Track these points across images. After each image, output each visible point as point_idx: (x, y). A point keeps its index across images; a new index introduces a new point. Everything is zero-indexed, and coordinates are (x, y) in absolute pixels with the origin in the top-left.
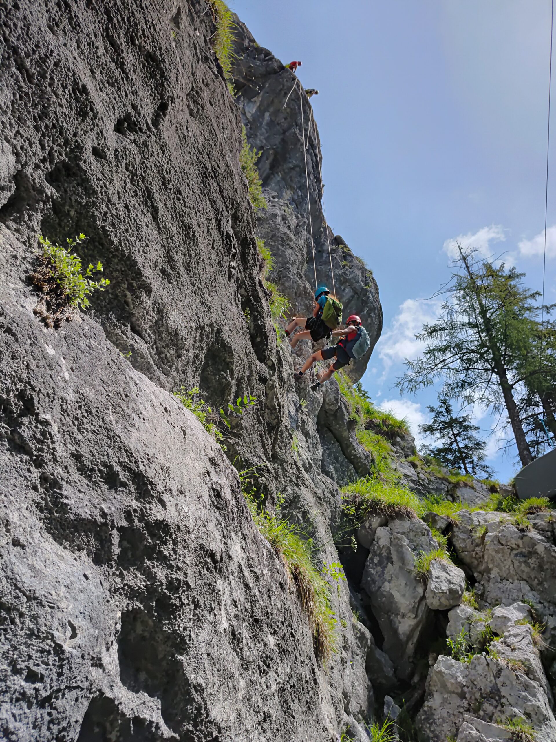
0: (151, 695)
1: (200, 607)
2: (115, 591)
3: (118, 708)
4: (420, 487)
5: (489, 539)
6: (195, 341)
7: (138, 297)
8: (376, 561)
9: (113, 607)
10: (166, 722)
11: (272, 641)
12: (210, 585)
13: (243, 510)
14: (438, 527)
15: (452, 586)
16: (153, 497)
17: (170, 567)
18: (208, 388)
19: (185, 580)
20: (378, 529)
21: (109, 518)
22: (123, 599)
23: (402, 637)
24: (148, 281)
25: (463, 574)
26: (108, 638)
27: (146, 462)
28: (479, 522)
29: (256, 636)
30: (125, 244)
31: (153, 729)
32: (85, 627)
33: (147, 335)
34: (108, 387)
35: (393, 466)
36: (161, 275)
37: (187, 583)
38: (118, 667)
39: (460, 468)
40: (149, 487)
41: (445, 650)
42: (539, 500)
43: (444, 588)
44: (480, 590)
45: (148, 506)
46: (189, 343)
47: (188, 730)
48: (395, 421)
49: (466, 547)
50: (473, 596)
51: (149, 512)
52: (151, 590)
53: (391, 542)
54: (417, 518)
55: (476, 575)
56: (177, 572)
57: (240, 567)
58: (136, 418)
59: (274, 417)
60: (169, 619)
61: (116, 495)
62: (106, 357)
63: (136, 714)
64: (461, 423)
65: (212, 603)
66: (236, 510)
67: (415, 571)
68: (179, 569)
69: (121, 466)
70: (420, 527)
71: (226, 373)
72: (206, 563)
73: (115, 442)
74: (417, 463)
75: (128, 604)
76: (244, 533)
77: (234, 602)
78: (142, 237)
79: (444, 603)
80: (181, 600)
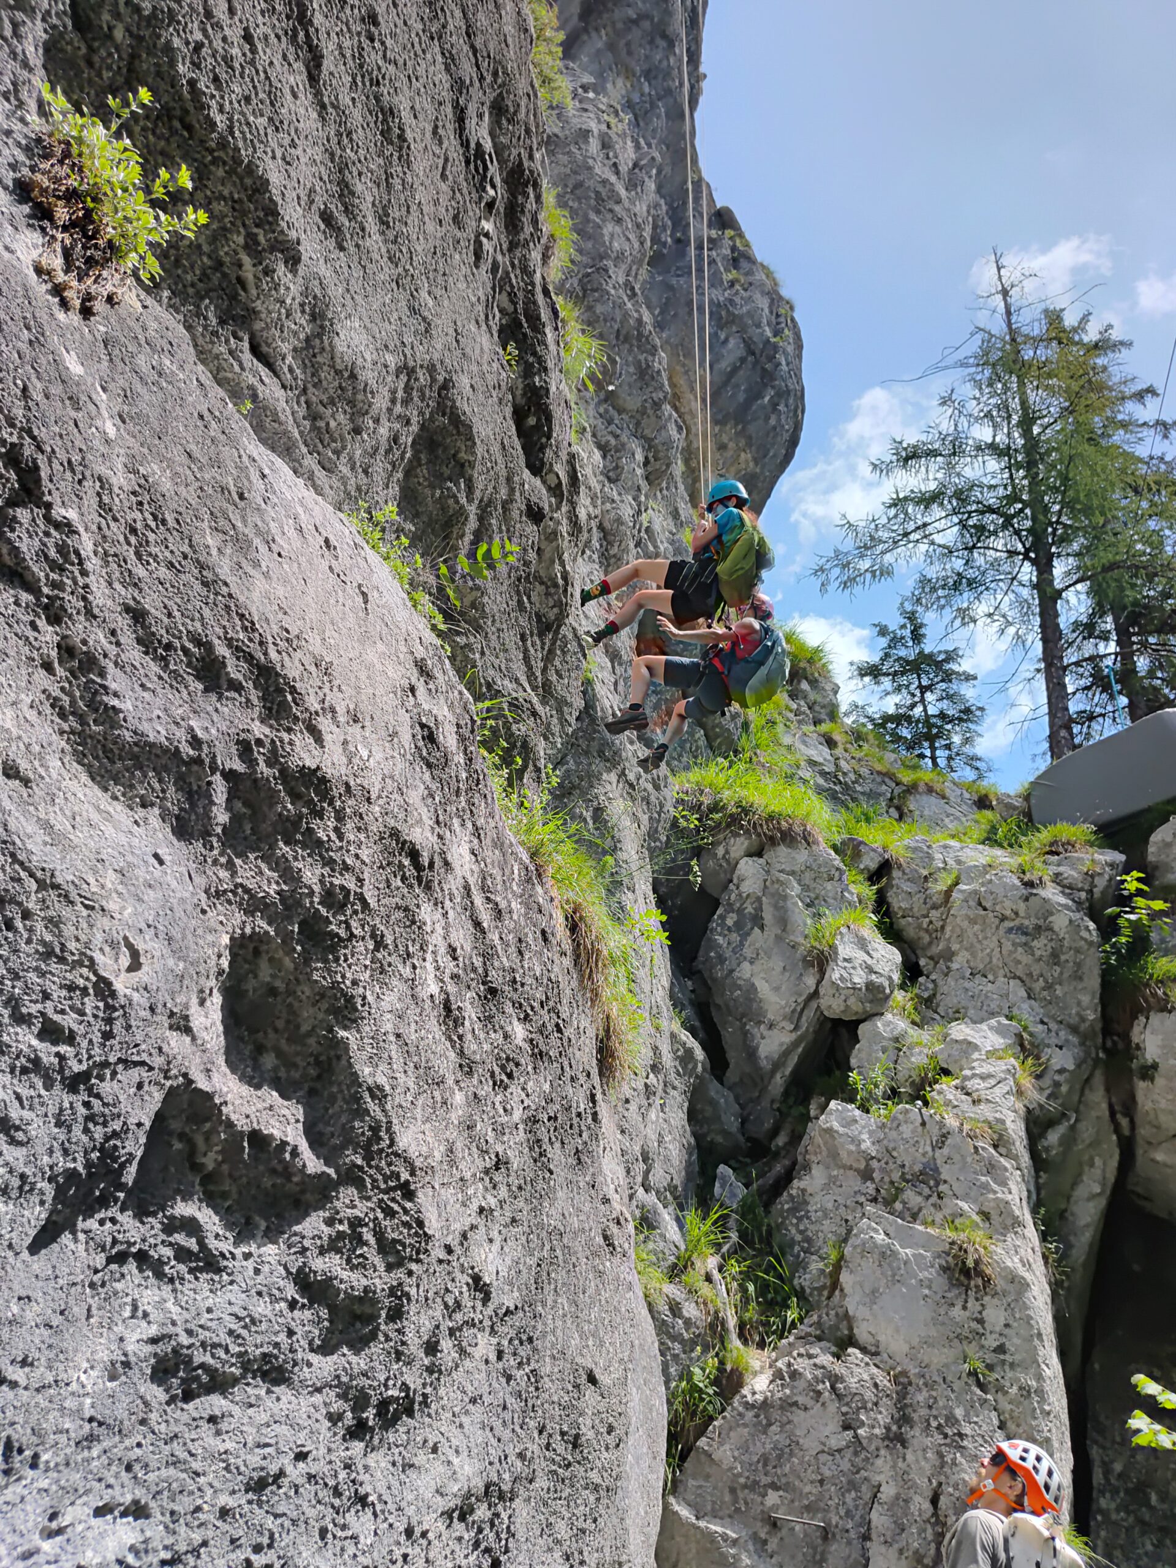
0: (283, 1096)
1: (386, 947)
2: (218, 894)
3: (220, 1111)
4: (838, 788)
5: (960, 896)
6: (393, 401)
7: (269, 271)
8: (730, 922)
9: (213, 923)
10: (312, 1146)
11: (519, 1032)
12: (406, 909)
13: (478, 780)
14: (862, 866)
15: (874, 977)
16: (296, 718)
17: (330, 863)
18: (417, 515)
19: (359, 890)
20: (742, 862)
21: (205, 747)
22: (233, 912)
23: (764, 1063)
24: (293, 235)
25: (898, 958)
26: (202, 980)
27: (283, 645)
28: (945, 862)
29: (490, 1018)
30: (242, 133)
31: (287, 1156)
32: (157, 954)
33: (286, 370)
34: (200, 469)
35: (787, 740)
36: (323, 227)
37: (362, 899)
38: (222, 1038)
39: (922, 756)
40: (289, 698)
41: (843, 1092)
42: (1073, 829)
43: (856, 980)
44: (927, 989)
45: (285, 736)
46: (380, 402)
47: (354, 1165)
48: (802, 646)
49: (911, 909)
50: (912, 999)
51: (288, 748)
52: (290, 901)
53: (765, 887)
54: (823, 845)
55: (922, 962)
56: (341, 874)
57: (467, 888)
58: (263, 549)
59: (551, 603)
60: (326, 961)
61: (219, 705)
62: (196, 401)
63: (255, 1125)
64: (938, 665)
65: (410, 943)
66: (464, 775)
67: (805, 945)
68: (346, 868)
69: (230, 646)
70: (828, 862)
71: (457, 484)
72: (401, 866)
73: (217, 594)
74: (837, 737)
75: (244, 922)
76: (479, 824)
77: (452, 951)
78: (281, 122)
79: (854, 1008)
80: (348, 927)
